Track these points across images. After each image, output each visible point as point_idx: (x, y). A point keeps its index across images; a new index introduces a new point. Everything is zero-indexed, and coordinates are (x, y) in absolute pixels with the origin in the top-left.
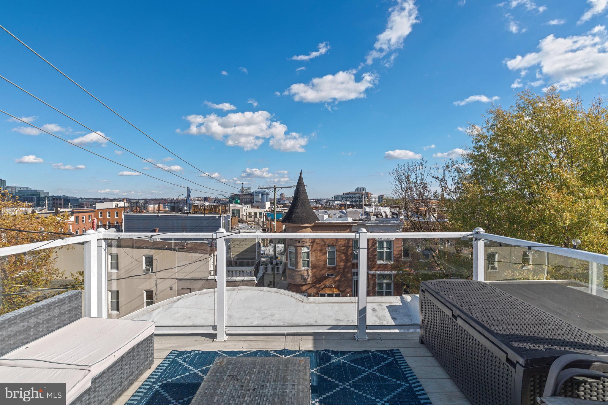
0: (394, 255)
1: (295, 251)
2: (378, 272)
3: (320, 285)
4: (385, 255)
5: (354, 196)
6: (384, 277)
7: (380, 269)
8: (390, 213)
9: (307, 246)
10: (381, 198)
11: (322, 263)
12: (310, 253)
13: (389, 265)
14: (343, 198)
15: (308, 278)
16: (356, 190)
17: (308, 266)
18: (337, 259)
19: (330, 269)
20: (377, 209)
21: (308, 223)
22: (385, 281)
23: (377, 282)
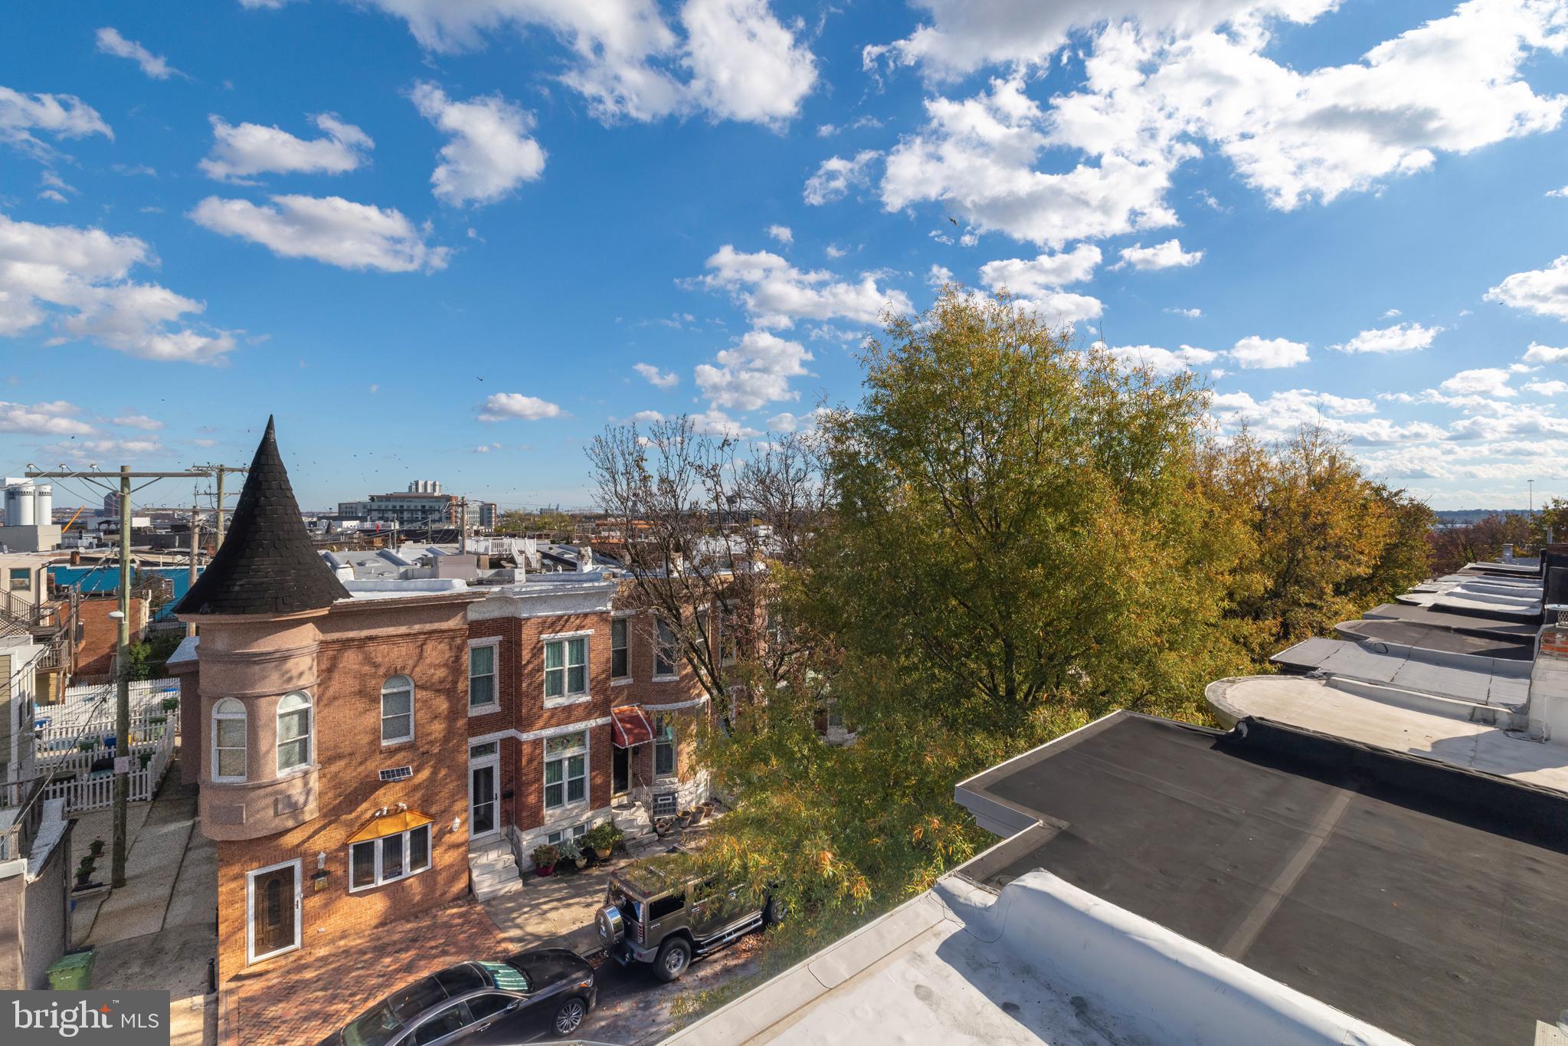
0: (592, 676)
1: (244, 717)
2: (550, 732)
3: (354, 815)
4: (566, 680)
5: (405, 505)
6: (565, 740)
7: (554, 721)
8: (539, 555)
9: (299, 692)
10: (486, 511)
11: (365, 739)
12: (312, 712)
13: (580, 705)
14: (370, 511)
15: (305, 803)
16: (410, 488)
17: (304, 758)
18: (416, 715)
19: (392, 752)
20: (502, 545)
21: (304, 607)
22: (569, 753)
23: (546, 760)
